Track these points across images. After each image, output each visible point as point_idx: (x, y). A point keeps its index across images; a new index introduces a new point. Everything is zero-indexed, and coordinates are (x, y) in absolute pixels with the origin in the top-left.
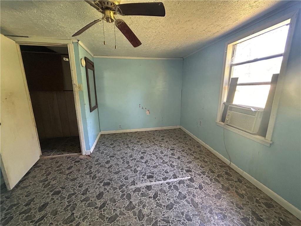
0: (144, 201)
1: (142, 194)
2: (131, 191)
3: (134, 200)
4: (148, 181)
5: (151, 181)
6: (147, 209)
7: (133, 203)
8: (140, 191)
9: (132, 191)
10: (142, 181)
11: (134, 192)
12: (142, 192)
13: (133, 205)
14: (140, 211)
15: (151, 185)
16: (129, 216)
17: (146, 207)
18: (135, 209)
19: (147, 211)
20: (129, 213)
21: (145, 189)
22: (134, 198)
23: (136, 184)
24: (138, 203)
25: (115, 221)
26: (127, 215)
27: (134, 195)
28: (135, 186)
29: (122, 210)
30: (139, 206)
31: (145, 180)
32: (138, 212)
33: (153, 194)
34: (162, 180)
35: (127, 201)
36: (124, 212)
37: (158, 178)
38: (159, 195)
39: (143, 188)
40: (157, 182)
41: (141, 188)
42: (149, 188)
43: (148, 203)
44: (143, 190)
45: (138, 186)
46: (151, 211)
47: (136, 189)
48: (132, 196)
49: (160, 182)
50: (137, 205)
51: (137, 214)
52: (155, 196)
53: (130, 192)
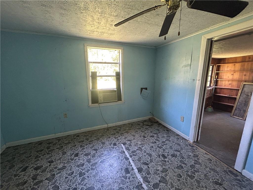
0: (153, 171)
1: (148, 174)
2: (149, 186)
3: (156, 179)
4: (133, 172)
5: (133, 169)
6: (158, 168)
7: (159, 179)
8: (146, 177)
9: (149, 184)
10: (134, 178)
11: (149, 182)
12: (147, 174)
13: (161, 178)
14: (162, 172)
15: (136, 169)
16: (170, 179)
17: (157, 168)
18: (163, 176)
19: (159, 167)
20: (168, 180)
21: (142, 173)
22: (154, 180)
23: (140, 184)
24: (157, 175)
25: (180, 188)
26: (170, 181)
27: (152, 181)
28: (142, 183)
29: (170, 186)
30: (159, 174)
31: (131, 175)
32: (163, 173)
33: (145, 166)
34: (128, 160)
35: (160, 186)
36: (170, 184)
37: (127, 164)
38: (144, 162)
39: (142, 174)
40: (132, 163)
41: (142, 177)
42: (140, 170)
43: (153, 168)
44: (144, 174)
45: (141, 180)
46: (158, 165)
47: (145, 181)
48: (154, 183)
49: (131, 161)
50: (159, 175)
51: (165, 173)
52: (146, 164)
53: (151, 187)
